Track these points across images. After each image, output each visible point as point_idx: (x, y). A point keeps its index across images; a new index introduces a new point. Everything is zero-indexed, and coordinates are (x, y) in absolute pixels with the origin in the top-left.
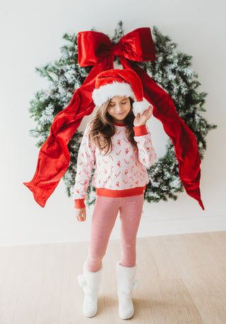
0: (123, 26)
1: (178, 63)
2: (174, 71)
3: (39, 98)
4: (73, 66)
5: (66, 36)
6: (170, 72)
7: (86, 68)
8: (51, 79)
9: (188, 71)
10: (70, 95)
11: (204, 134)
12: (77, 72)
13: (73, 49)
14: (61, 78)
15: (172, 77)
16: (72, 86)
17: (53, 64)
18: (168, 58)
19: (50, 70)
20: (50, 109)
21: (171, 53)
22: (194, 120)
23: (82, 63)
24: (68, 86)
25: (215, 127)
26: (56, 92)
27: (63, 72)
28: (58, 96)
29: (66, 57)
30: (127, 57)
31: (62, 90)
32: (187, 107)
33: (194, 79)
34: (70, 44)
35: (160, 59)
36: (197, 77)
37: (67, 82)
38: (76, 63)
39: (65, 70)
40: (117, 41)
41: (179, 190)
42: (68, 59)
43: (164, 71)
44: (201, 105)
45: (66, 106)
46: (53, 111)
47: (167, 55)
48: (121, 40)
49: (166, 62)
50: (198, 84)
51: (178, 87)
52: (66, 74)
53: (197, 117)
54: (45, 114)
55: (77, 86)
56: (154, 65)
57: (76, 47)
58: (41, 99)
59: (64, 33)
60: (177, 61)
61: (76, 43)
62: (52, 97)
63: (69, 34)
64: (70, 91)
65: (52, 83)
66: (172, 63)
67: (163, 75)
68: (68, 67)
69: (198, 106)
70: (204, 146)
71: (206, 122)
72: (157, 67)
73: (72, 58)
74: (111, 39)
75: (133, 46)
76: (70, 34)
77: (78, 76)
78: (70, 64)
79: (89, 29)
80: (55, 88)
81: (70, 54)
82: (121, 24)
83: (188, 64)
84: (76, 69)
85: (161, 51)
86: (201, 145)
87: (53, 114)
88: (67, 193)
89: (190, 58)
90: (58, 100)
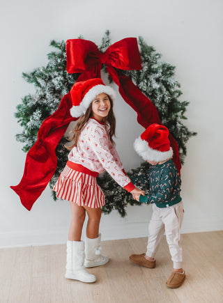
0: (110, 35)
1: (162, 73)
2: (157, 80)
3: (26, 103)
4: (61, 73)
5: (53, 43)
6: (154, 82)
7: (73, 75)
8: (38, 84)
9: (171, 81)
10: (57, 101)
11: (186, 140)
12: (65, 78)
13: (61, 56)
14: (48, 84)
15: (156, 86)
16: (59, 92)
17: (41, 70)
18: (152, 67)
19: (38, 76)
20: (37, 115)
21: (156, 63)
22: (176, 127)
23: (70, 70)
24: (55, 92)
25: (195, 134)
26: (43, 97)
27: (50, 78)
28: (45, 101)
29: (53, 63)
30: (114, 65)
31: (49, 95)
32: (168, 115)
33: (176, 88)
34: (58, 51)
35: (145, 68)
36: (179, 87)
37: (54, 88)
38: (64, 70)
39: (53, 77)
40: (104, 50)
42: (57, 66)
43: (148, 79)
44: (182, 113)
45: (53, 112)
46: (40, 116)
47: (151, 65)
48: (109, 49)
49: (151, 71)
50: (180, 93)
51: (161, 96)
52: (53, 81)
53: (178, 125)
54: (33, 119)
55: (65, 92)
56: (139, 74)
57: (65, 54)
58: (28, 104)
59: (52, 39)
60: (161, 71)
61: (64, 51)
62: (39, 102)
63: (57, 41)
64: (57, 97)
65: (39, 89)
66: (156, 72)
67: (147, 84)
68: (56, 73)
69: (179, 114)
70: (185, 152)
71: (187, 129)
72: (142, 76)
73: (60, 65)
74: (99, 47)
75: (121, 55)
77: (65, 82)
78: (58, 70)
79: (76, 37)
80: (42, 93)
81: (59, 61)
82: (108, 33)
83: (171, 74)
84: (64, 76)
85: (147, 60)
86: (181, 151)
87: (41, 119)
88: (53, 197)
89: (174, 68)
90: (45, 106)
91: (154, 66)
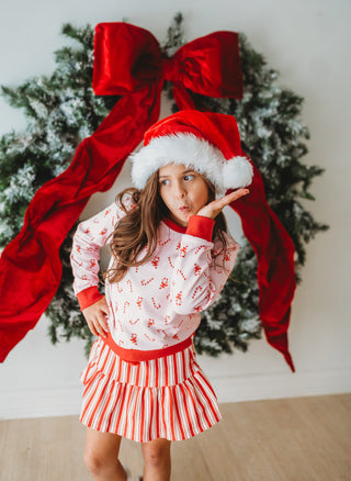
0: (183, 24)
1: (278, 108)
2: (267, 122)
3: (5, 150)
4: (81, 92)
5: (68, 30)
6: (259, 123)
7: (105, 99)
8: (32, 113)
9: (295, 125)
10: (68, 148)
11: (307, 239)
12: (88, 104)
13: (83, 57)
14: (53, 114)
15: (263, 132)
16: (75, 130)
17: (40, 83)
18: (260, 95)
19: (33, 95)
20: (26, 175)
21: (268, 89)
22: (292, 214)
23: (99, 87)
24: (66, 130)
25: (325, 228)
26: (40, 139)
27: (57, 102)
28: (44, 148)
29: (66, 70)
30: (188, 84)
31: (52, 137)
32: (282, 189)
33: (302, 140)
34: (76, 46)
35: (247, 97)
36: (307, 137)
37: (64, 122)
38: (86, 86)
39: (62, 98)
40: (171, 52)
41: (254, 335)
42: (70, 77)
43: (249, 119)
44: (305, 187)
45: (59, 171)
46: (33, 177)
47: (259, 91)
48: (180, 52)
49: (256, 104)
50: (305, 151)
51: (273, 153)
52: (64, 107)
53: (297, 209)
54: (16, 182)
55: (85, 133)
56: (233, 107)
57: (91, 54)
58: (9, 151)
59: (66, 22)
60: (277, 103)
61: (89, 46)
62: (32, 149)
63: (76, 26)
64: (69, 140)
65: (33, 121)
66: (266, 105)
67: (247, 127)
68: (70, 92)
69: (299, 186)
70: (302, 260)
71: (311, 219)
72: (239, 111)
73: (79, 75)
74: (162, 45)
75: (205, 65)
76: (79, 25)
77: (87, 111)
78: (74, 86)
79: (118, 19)
80: (39, 131)
81: (78, 66)
82: (179, 19)
83: (295, 112)
84: (86, 98)
85: (252, 81)
86: (296, 257)
87: (34, 184)
89: (301, 100)
90: (44, 157)
91: (265, 95)
